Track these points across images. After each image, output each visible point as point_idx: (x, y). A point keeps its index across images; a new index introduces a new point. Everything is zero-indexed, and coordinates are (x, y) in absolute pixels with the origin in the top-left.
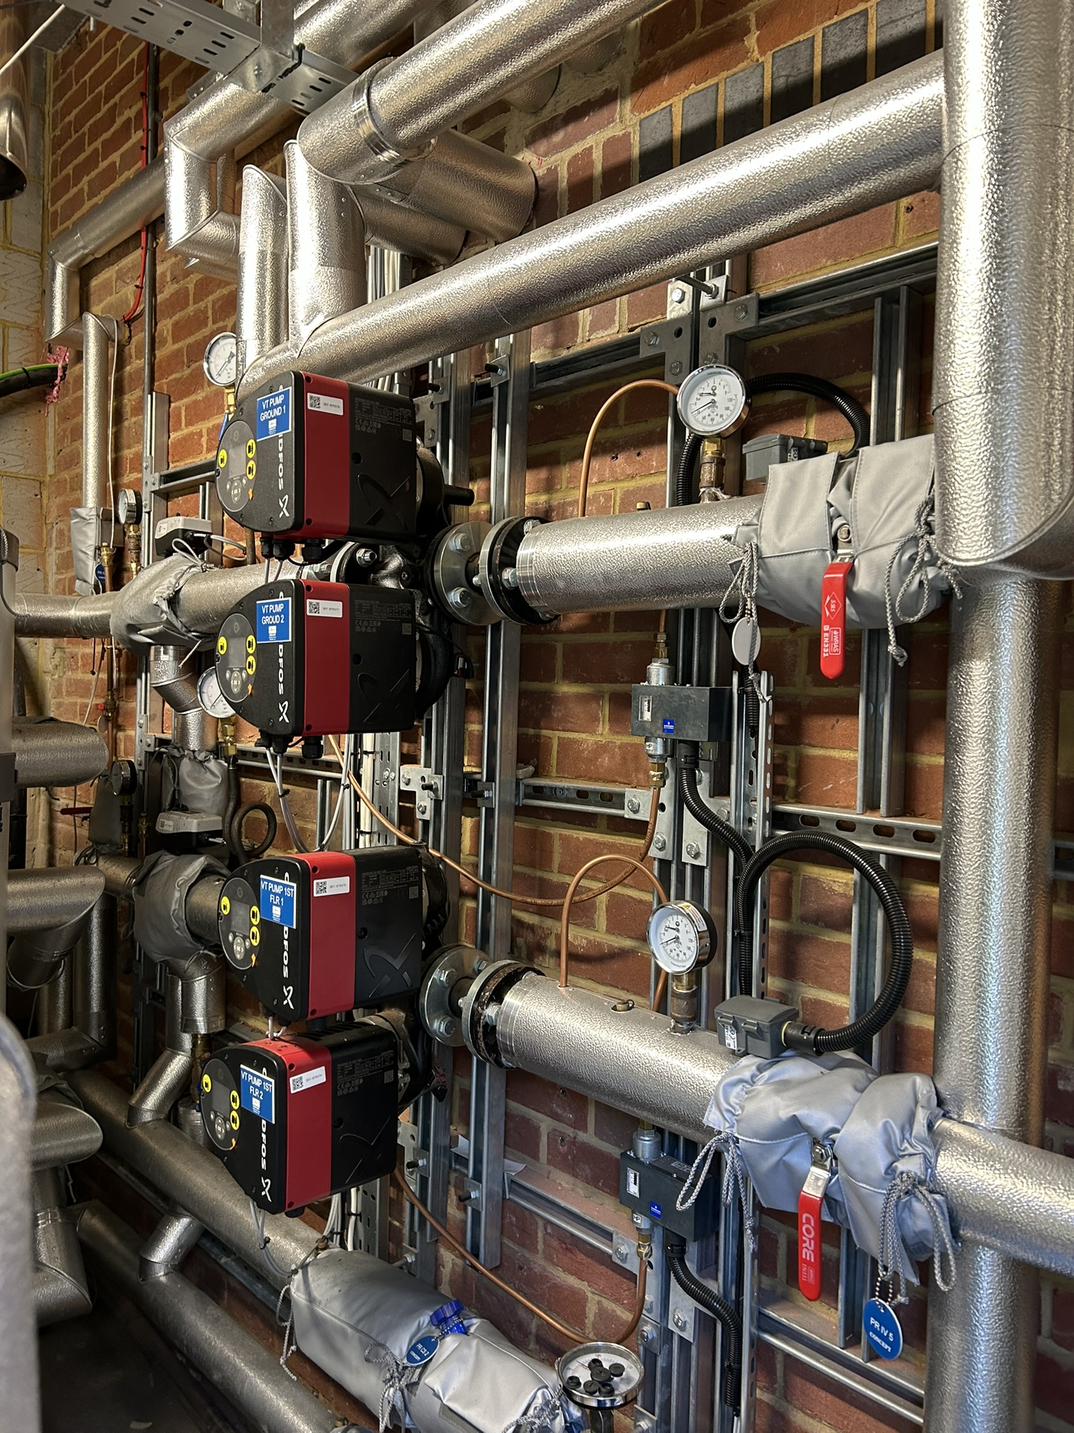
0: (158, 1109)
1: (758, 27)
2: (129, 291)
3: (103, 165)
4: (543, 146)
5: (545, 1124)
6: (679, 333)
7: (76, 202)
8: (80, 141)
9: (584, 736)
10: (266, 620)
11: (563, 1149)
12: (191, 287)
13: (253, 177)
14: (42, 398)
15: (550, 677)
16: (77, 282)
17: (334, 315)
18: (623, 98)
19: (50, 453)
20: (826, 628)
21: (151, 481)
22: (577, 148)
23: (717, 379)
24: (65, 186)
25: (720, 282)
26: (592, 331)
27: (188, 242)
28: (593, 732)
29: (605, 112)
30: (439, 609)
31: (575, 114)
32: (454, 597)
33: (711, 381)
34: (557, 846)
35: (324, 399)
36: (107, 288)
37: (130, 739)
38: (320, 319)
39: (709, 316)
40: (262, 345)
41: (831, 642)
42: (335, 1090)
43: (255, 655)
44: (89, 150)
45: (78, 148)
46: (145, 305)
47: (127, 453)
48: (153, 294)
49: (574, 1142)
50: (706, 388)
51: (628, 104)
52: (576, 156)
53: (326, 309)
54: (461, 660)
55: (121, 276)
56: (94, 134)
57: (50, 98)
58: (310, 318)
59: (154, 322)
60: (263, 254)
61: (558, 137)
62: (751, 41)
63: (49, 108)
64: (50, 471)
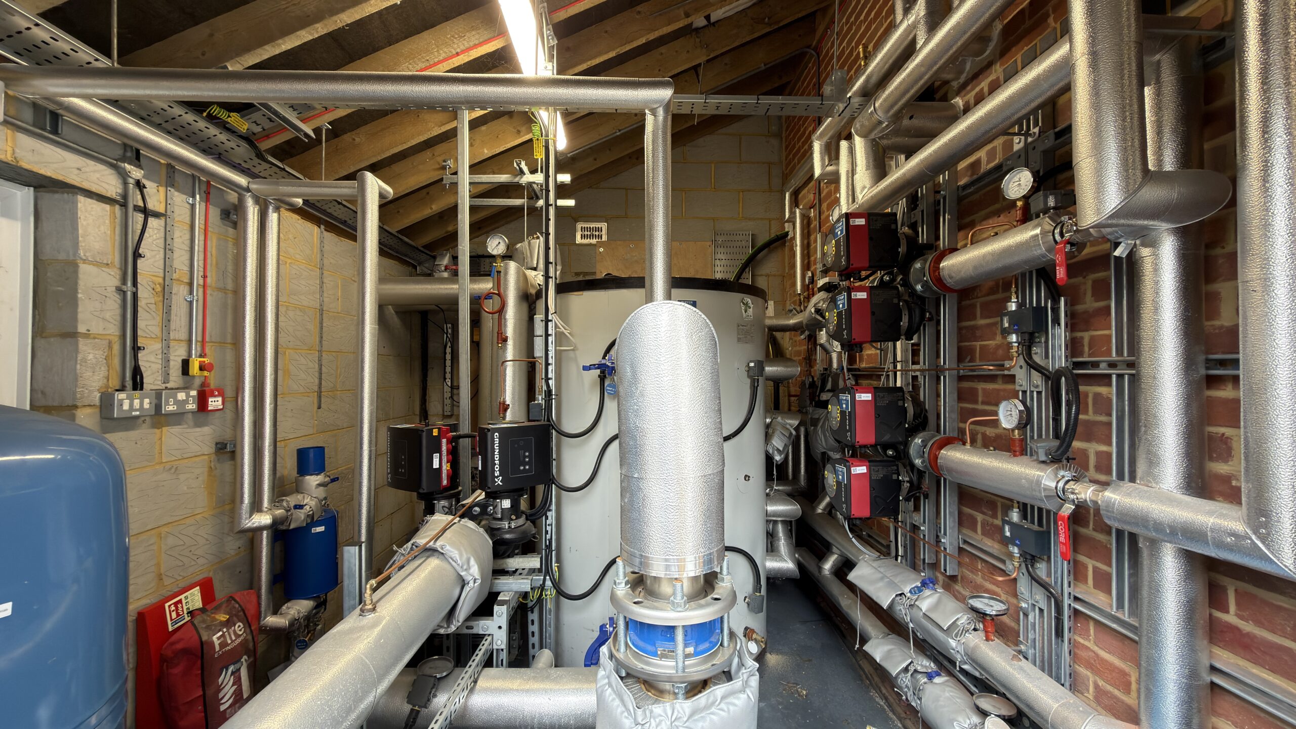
0: (824, 509)
1: (1053, 13)
2: (811, 196)
3: (802, 151)
4: (963, 93)
5: (980, 517)
6: (1020, 156)
7: (795, 165)
8: (795, 144)
9: (991, 342)
10: (839, 303)
11: (988, 528)
12: (833, 189)
13: (844, 144)
14: (784, 244)
15: (975, 318)
16: (794, 197)
17: (872, 187)
18: (996, 62)
19: (787, 264)
20: (1057, 268)
21: (819, 267)
22: (977, 89)
23: (1021, 174)
24: (790, 163)
25: (1036, 130)
26: (987, 165)
27: (821, 175)
28: (994, 339)
29: (989, 71)
30: (913, 293)
31: (976, 76)
32: (919, 287)
33: (1018, 176)
34: (980, 393)
35: (857, 220)
36: (804, 197)
37: (815, 371)
38: (866, 190)
39: (1032, 146)
40: (848, 205)
41: (1060, 273)
42: (870, 477)
43: (837, 316)
44: (797, 147)
45: (794, 146)
46: (817, 201)
47: (812, 259)
48: (820, 194)
49: (992, 525)
50: (1016, 179)
51: (998, 65)
52: (977, 94)
53: (868, 186)
54: (928, 314)
55: (808, 192)
56: (799, 141)
57: (784, 132)
58: (862, 191)
59: (820, 205)
60: (848, 171)
61: (969, 88)
62: (1051, 20)
63: (784, 135)
64: (787, 271)
